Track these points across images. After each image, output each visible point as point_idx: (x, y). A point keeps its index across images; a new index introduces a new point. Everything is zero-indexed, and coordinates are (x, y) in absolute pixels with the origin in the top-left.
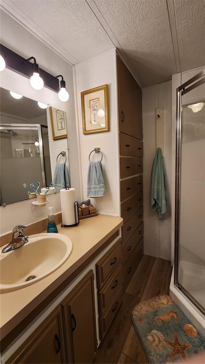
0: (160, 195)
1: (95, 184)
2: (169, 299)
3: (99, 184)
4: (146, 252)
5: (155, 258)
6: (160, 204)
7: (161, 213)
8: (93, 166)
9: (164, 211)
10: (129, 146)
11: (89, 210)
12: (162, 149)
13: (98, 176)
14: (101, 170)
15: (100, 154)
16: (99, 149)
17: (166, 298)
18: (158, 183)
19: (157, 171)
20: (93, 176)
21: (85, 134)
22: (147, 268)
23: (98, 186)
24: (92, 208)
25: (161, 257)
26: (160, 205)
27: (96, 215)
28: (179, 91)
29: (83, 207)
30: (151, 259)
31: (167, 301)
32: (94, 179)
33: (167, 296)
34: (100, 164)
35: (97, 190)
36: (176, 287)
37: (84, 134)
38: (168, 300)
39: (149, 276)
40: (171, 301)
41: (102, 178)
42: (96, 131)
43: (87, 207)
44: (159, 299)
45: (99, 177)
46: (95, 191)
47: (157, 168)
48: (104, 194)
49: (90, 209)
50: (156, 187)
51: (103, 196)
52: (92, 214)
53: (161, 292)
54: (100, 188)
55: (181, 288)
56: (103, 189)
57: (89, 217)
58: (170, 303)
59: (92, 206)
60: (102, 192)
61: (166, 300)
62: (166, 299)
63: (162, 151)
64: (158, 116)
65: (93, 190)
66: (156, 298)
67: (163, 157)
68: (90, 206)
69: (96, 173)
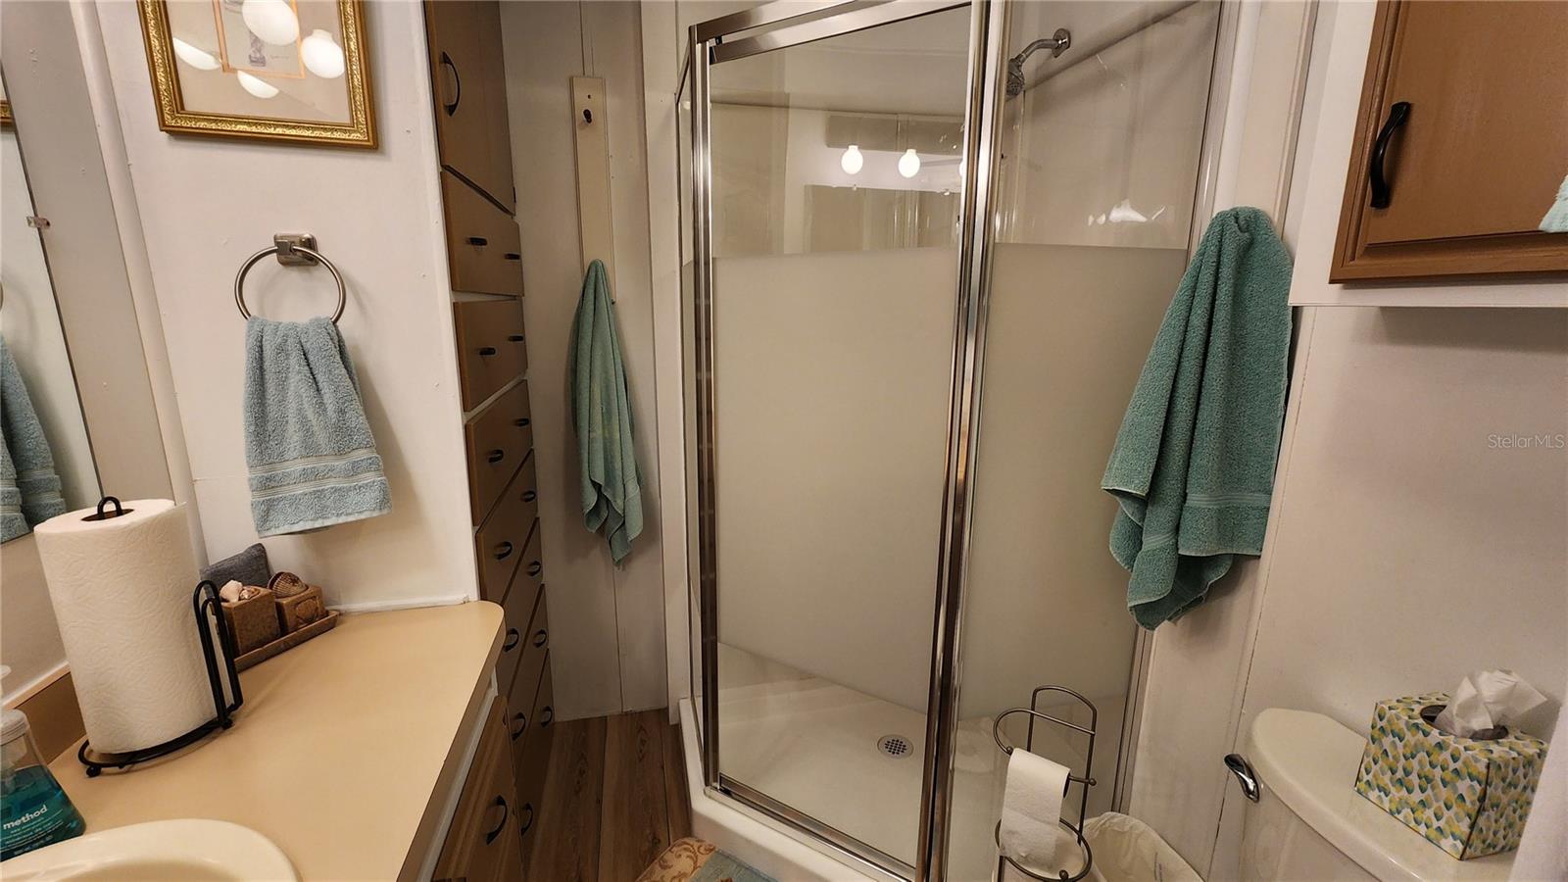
0: (618, 465)
1: (310, 449)
2: (696, 845)
3: (340, 453)
4: (564, 714)
5: (604, 719)
6: (620, 502)
7: (625, 537)
8: (281, 349)
9: (635, 526)
10: (482, 242)
11: (279, 607)
12: (608, 266)
13: (331, 408)
14: (344, 371)
15: (321, 272)
16: (310, 243)
17: (685, 849)
18: (607, 415)
19: (598, 363)
20: (292, 406)
21: (178, 134)
22: (582, 772)
23: (340, 464)
24: (295, 589)
25: (628, 708)
26: (618, 505)
27: (331, 625)
28: (703, 41)
29: (234, 600)
30: (589, 731)
31: (691, 857)
32: (304, 421)
33: (686, 840)
34: (334, 334)
35: (331, 484)
36: (714, 793)
37: (163, 126)
38: (694, 853)
39: (599, 802)
40: (702, 850)
41: (357, 418)
42: (279, 131)
43: (263, 591)
44: (660, 865)
45: (342, 412)
46: (319, 494)
47: (598, 353)
48: (384, 502)
49: (284, 601)
50: (598, 433)
51: (376, 514)
52: (305, 628)
53: (662, 838)
54: (354, 470)
55: (730, 789)
56: (370, 477)
57: (287, 649)
58: (703, 859)
59: (295, 580)
60: (372, 496)
61: (688, 857)
62: (685, 854)
63: (610, 274)
64: (587, 114)
65: (300, 490)
66: (652, 872)
67: (613, 303)
68: (282, 586)
69: (312, 392)
